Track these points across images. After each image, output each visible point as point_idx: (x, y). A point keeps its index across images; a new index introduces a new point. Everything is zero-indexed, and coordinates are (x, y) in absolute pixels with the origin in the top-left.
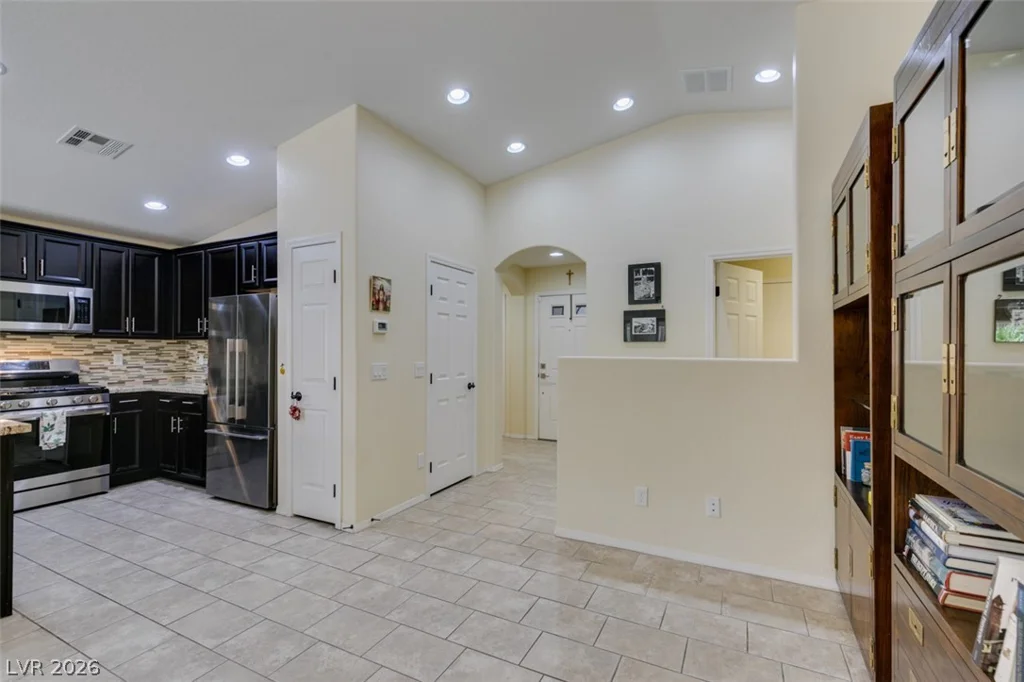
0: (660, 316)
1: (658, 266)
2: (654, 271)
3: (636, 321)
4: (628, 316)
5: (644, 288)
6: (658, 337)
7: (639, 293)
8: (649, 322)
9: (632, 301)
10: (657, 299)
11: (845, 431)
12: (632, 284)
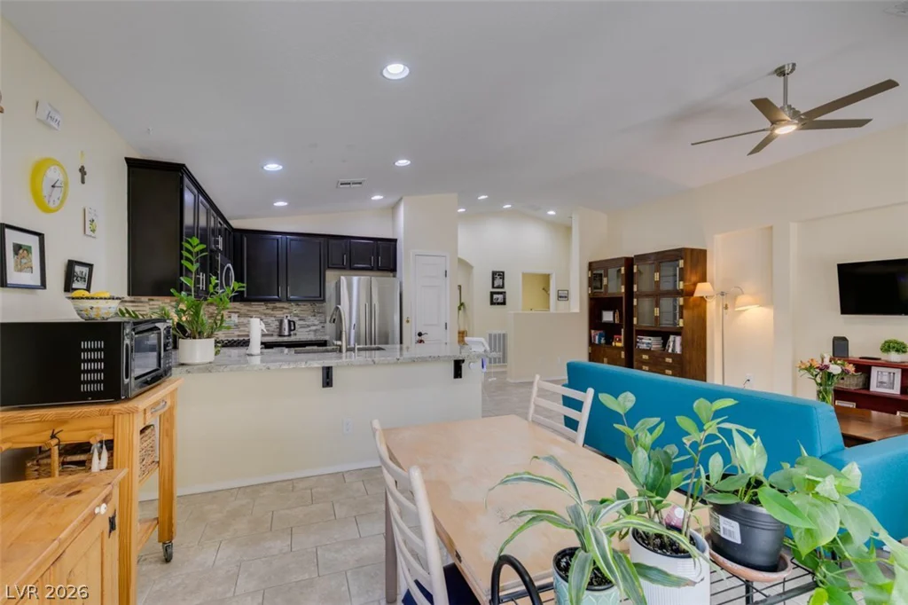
0: (503, 293)
1: (503, 273)
2: (502, 275)
3: (495, 296)
4: (492, 294)
5: (498, 282)
6: (504, 303)
7: (496, 285)
8: (500, 296)
9: (493, 287)
10: (503, 287)
11: (593, 331)
12: (493, 279)
